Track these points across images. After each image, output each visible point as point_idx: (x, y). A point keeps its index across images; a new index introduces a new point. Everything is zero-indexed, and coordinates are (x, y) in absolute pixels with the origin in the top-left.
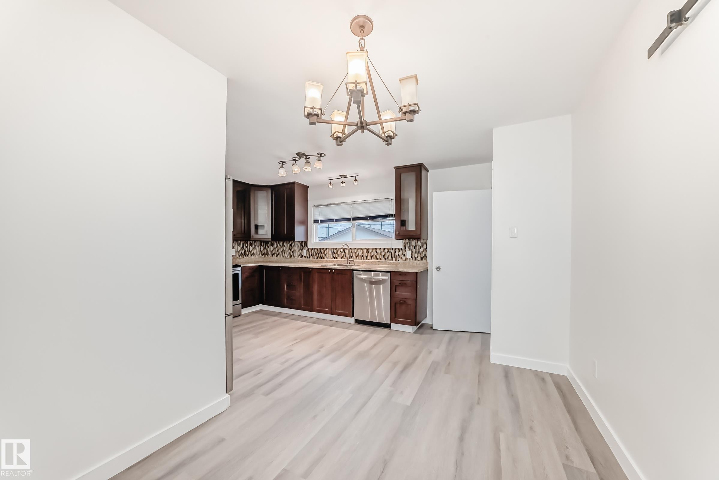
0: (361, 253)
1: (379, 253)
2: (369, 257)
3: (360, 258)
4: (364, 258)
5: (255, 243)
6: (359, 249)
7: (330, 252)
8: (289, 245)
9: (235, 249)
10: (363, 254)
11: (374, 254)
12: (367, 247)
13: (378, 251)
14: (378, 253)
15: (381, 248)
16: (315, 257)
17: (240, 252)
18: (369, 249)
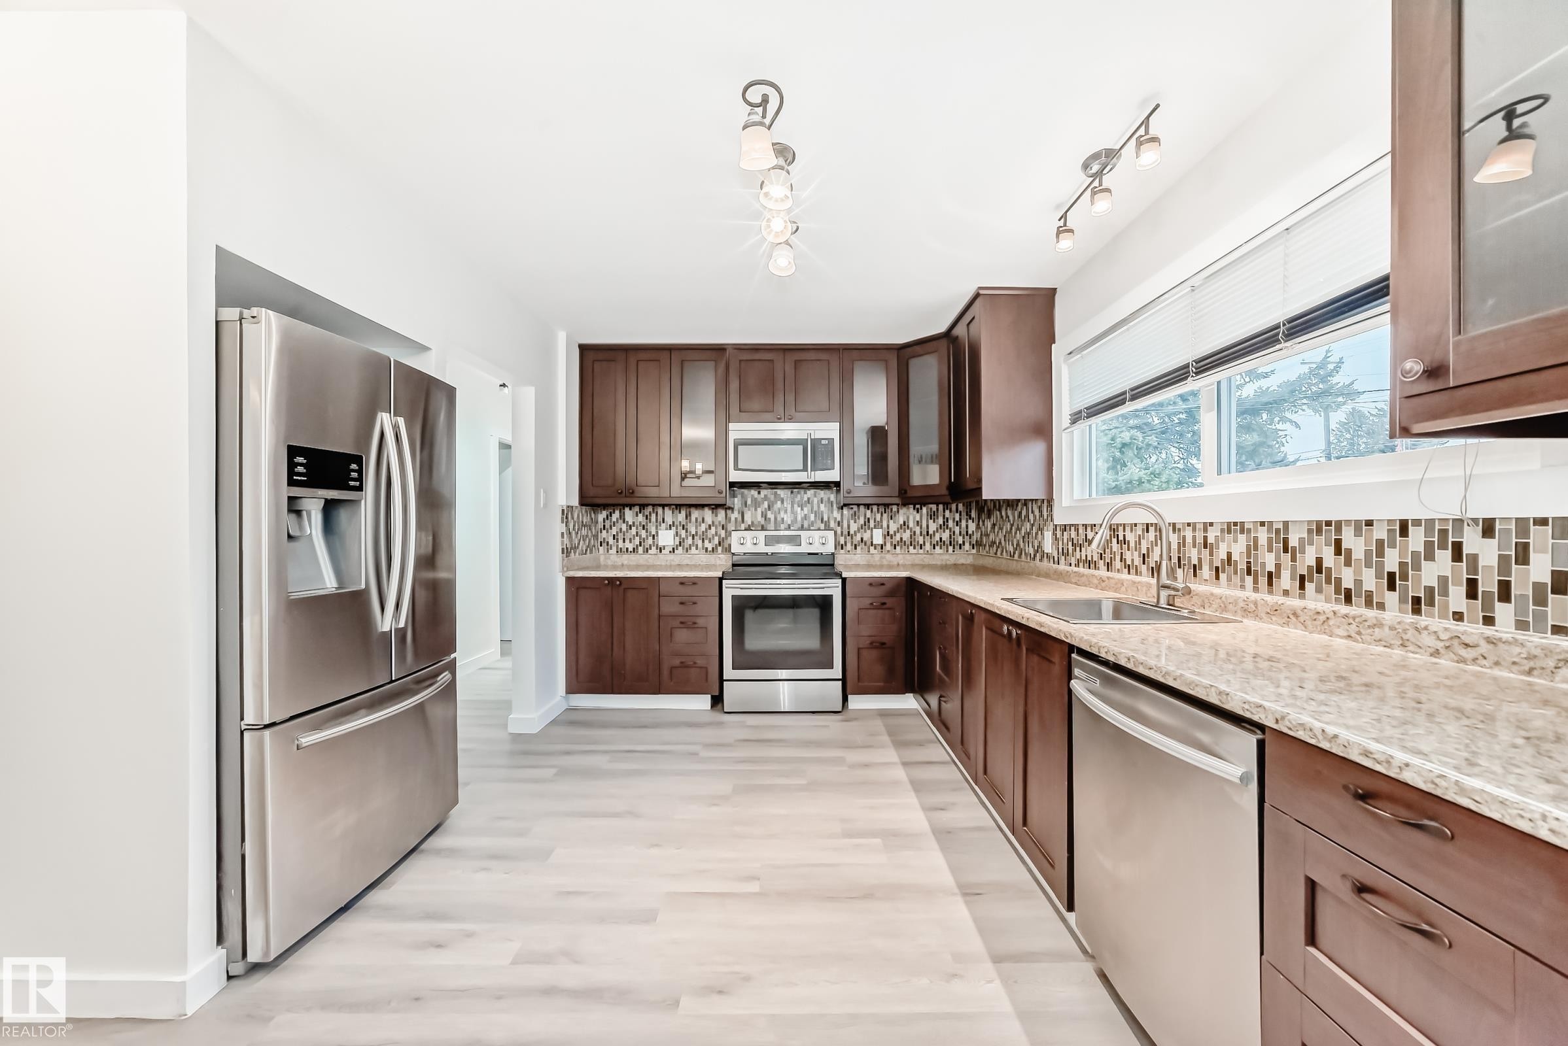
0: (1238, 548)
1: (1358, 554)
2: (1286, 580)
3: (1236, 580)
4: (1256, 582)
5: (947, 512)
6: (1232, 528)
7: (1114, 540)
8: (1016, 514)
9: (882, 528)
10: (1249, 556)
11: (1319, 561)
12: (1277, 516)
13: (1349, 539)
14: (1349, 552)
15: (1369, 523)
16: (1073, 561)
17: (898, 537)
18: (1286, 524)
